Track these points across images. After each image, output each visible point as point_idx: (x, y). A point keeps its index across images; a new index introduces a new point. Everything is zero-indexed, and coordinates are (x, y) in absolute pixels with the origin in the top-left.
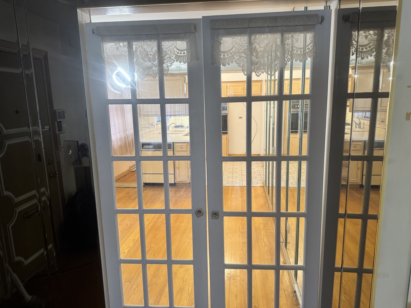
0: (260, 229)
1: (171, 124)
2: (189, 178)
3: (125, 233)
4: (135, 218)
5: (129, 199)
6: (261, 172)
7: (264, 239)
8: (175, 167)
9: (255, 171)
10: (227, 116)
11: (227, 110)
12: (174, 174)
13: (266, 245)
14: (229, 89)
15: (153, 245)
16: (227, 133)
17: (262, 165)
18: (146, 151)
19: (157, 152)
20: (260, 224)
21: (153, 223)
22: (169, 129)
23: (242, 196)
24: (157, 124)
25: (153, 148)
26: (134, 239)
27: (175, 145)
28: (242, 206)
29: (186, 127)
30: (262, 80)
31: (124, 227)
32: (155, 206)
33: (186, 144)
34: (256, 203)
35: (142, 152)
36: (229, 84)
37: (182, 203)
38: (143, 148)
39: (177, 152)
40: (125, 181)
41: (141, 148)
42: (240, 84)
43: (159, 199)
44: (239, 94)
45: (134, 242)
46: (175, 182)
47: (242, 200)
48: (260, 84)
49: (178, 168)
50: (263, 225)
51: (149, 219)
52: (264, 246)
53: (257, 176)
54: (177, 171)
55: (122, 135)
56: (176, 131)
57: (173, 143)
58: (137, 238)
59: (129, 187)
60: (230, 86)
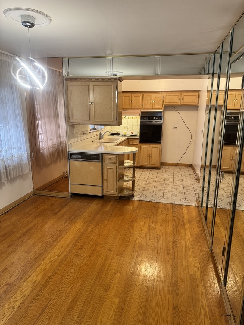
0: (196, 279)
1: (105, 132)
2: (117, 191)
3: (28, 269)
4: (48, 242)
5: (51, 212)
6: (194, 186)
7: (203, 300)
8: (103, 179)
9: (188, 185)
10: (162, 125)
11: (162, 120)
12: (102, 186)
13: (205, 315)
14: (166, 98)
15: (54, 296)
16: (160, 143)
17: (195, 177)
18: (74, 161)
19: (85, 162)
20: (197, 269)
21: (65, 254)
22: (104, 137)
23: (174, 218)
24: (90, 132)
25: (82, 158)
26: (35, 282)
27: (105, 156)
28: (173, 235)
29: (121, 135)
30: (200, 90)
31: (31, 258)
32: (75, 225)
33: (115, 156)
34: (190, 231)
35: (70, 162)
36: (165, 94)
37: (106, 223)
38: (71, 158)
39: (106, 164)
40: (53, 190)
41: (69, 158)
42: (177, 94)
43: (82, 215)
44: (176, 104)
45: (34, 285)
46: (103, 194)
47: (173, 225)
48: (197, 94)
49: (106, 180)
50: (200, 271)
51: (62, 247)
52: (203, 316)
53: (190, 191)
54: (105, 183)
55: (55, 142)
56: (110, 139)
57: (102, 154)
58: (39, 280)
59: (56, 196)
60: (167, 96)
